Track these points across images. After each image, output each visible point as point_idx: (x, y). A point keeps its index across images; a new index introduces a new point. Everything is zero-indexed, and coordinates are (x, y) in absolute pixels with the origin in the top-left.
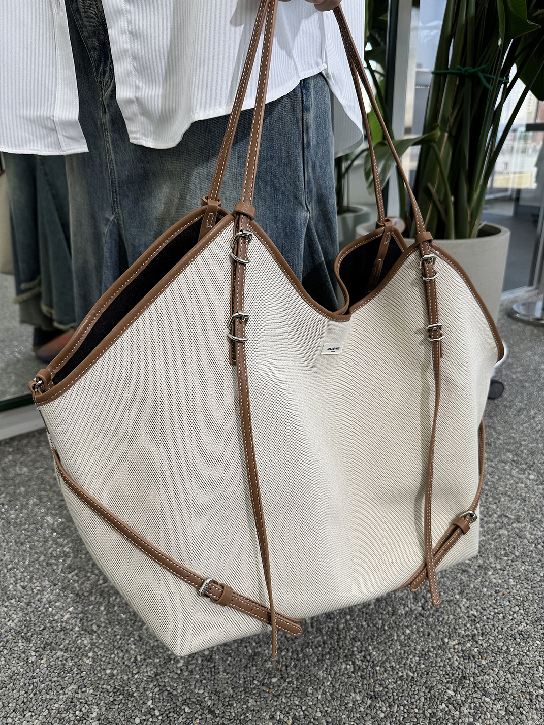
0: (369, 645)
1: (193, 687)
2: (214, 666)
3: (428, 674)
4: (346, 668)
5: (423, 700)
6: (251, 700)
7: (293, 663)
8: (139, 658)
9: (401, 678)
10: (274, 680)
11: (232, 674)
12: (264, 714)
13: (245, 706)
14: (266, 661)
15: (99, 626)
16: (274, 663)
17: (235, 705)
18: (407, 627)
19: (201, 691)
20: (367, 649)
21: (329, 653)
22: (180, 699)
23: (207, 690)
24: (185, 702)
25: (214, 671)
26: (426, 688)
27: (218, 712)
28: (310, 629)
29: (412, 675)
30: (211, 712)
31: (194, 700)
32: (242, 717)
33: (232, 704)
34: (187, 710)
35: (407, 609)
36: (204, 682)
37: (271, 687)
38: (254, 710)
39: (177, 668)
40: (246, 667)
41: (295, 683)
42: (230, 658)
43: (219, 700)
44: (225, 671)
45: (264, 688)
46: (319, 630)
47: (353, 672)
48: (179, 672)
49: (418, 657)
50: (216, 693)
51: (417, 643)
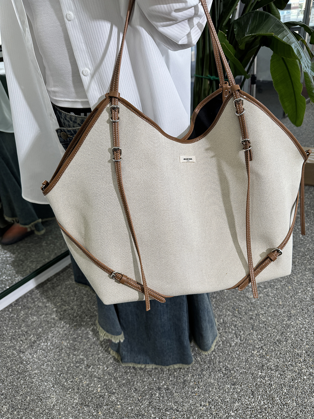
0: (226, 363)
1: (166, 403)
2: (171, 392)
3: (250, 368)
4: (221, 376)
5: (251, 379)
6: (190, 401)
7: (200, 380)
8: (139, 398)
9: (241, 373)
10: (196, 390)
11: (179, 393)
12: (198, 405)
13: (189, 404)
14: (190, 382)
15: (116, 390)
16: (193, 382)
17: (185, 405)
18: (237, 350)
19: (170, 404)
20: (225, 364)
21: (212, 371)
22: (164, 410)
23: (172, 402)
24: (166, 410)
25: (171, 393)
26: (251, 374)
27: (180, 410)
28: (201, 363)
29: (244, 370)
30: (178, 411)
31: (169, 408)
32: (190, 409)
33: (184, 405)
34: (168, 413)
35: (235, 342)
36: (170, 399)
37: (196, 393)
38: (193, 405)
39: (157, 397)
40: (183, 388)
41: (204, 388)
42: (175, 386)
43: (179, 405)
44: (176, 392)
45: (194, 394)
46: (205, 362)
47: (224, 376)
48: (158, 399)
49: (245, 362)
50: (176, 402)
51: (243, 357)
